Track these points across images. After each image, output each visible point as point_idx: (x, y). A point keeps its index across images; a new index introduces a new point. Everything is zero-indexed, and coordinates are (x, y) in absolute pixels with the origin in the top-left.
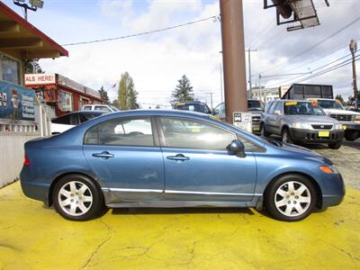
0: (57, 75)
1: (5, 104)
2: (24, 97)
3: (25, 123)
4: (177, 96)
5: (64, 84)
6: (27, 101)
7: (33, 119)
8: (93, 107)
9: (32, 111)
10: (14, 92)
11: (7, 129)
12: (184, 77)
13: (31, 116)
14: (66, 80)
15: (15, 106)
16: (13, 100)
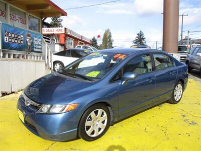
0: (66, 29)
1: (22, 42)
2: (35, 39)
3: (35, 54)
4: (135, 43)
5: (69, 33)
6: (37, 41)
7: (41, 52)
8: (82, 46)
9: (40, 47)
10: (29, 35)
11: (22, 57)
12: (141, 32)
13: (39, 50)
14: (71, 31)
15: (29, 44)
16: (27, 40)
